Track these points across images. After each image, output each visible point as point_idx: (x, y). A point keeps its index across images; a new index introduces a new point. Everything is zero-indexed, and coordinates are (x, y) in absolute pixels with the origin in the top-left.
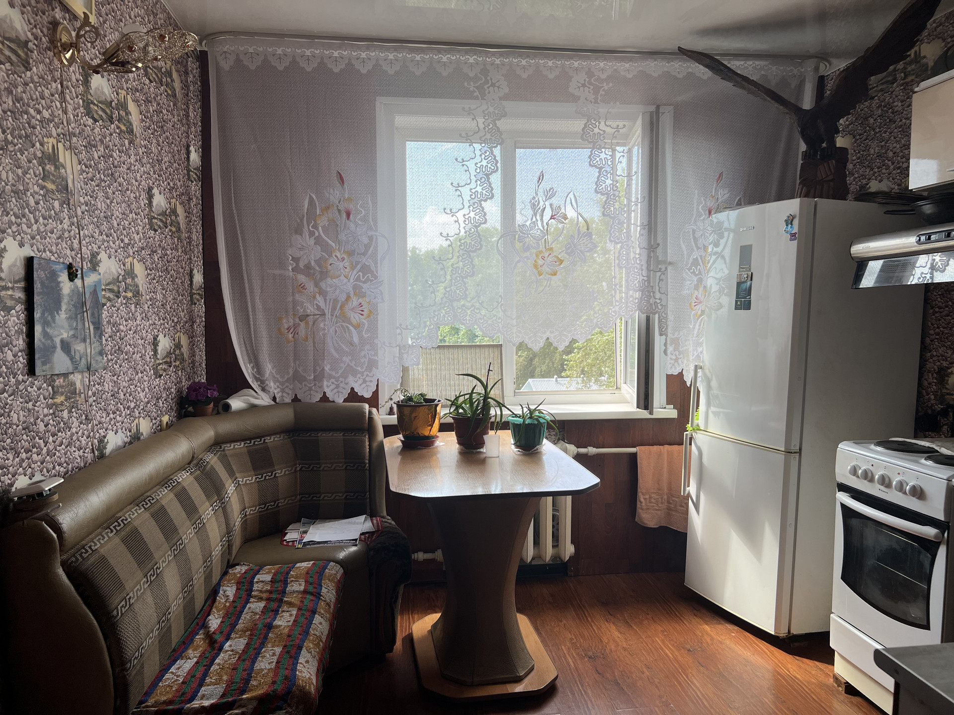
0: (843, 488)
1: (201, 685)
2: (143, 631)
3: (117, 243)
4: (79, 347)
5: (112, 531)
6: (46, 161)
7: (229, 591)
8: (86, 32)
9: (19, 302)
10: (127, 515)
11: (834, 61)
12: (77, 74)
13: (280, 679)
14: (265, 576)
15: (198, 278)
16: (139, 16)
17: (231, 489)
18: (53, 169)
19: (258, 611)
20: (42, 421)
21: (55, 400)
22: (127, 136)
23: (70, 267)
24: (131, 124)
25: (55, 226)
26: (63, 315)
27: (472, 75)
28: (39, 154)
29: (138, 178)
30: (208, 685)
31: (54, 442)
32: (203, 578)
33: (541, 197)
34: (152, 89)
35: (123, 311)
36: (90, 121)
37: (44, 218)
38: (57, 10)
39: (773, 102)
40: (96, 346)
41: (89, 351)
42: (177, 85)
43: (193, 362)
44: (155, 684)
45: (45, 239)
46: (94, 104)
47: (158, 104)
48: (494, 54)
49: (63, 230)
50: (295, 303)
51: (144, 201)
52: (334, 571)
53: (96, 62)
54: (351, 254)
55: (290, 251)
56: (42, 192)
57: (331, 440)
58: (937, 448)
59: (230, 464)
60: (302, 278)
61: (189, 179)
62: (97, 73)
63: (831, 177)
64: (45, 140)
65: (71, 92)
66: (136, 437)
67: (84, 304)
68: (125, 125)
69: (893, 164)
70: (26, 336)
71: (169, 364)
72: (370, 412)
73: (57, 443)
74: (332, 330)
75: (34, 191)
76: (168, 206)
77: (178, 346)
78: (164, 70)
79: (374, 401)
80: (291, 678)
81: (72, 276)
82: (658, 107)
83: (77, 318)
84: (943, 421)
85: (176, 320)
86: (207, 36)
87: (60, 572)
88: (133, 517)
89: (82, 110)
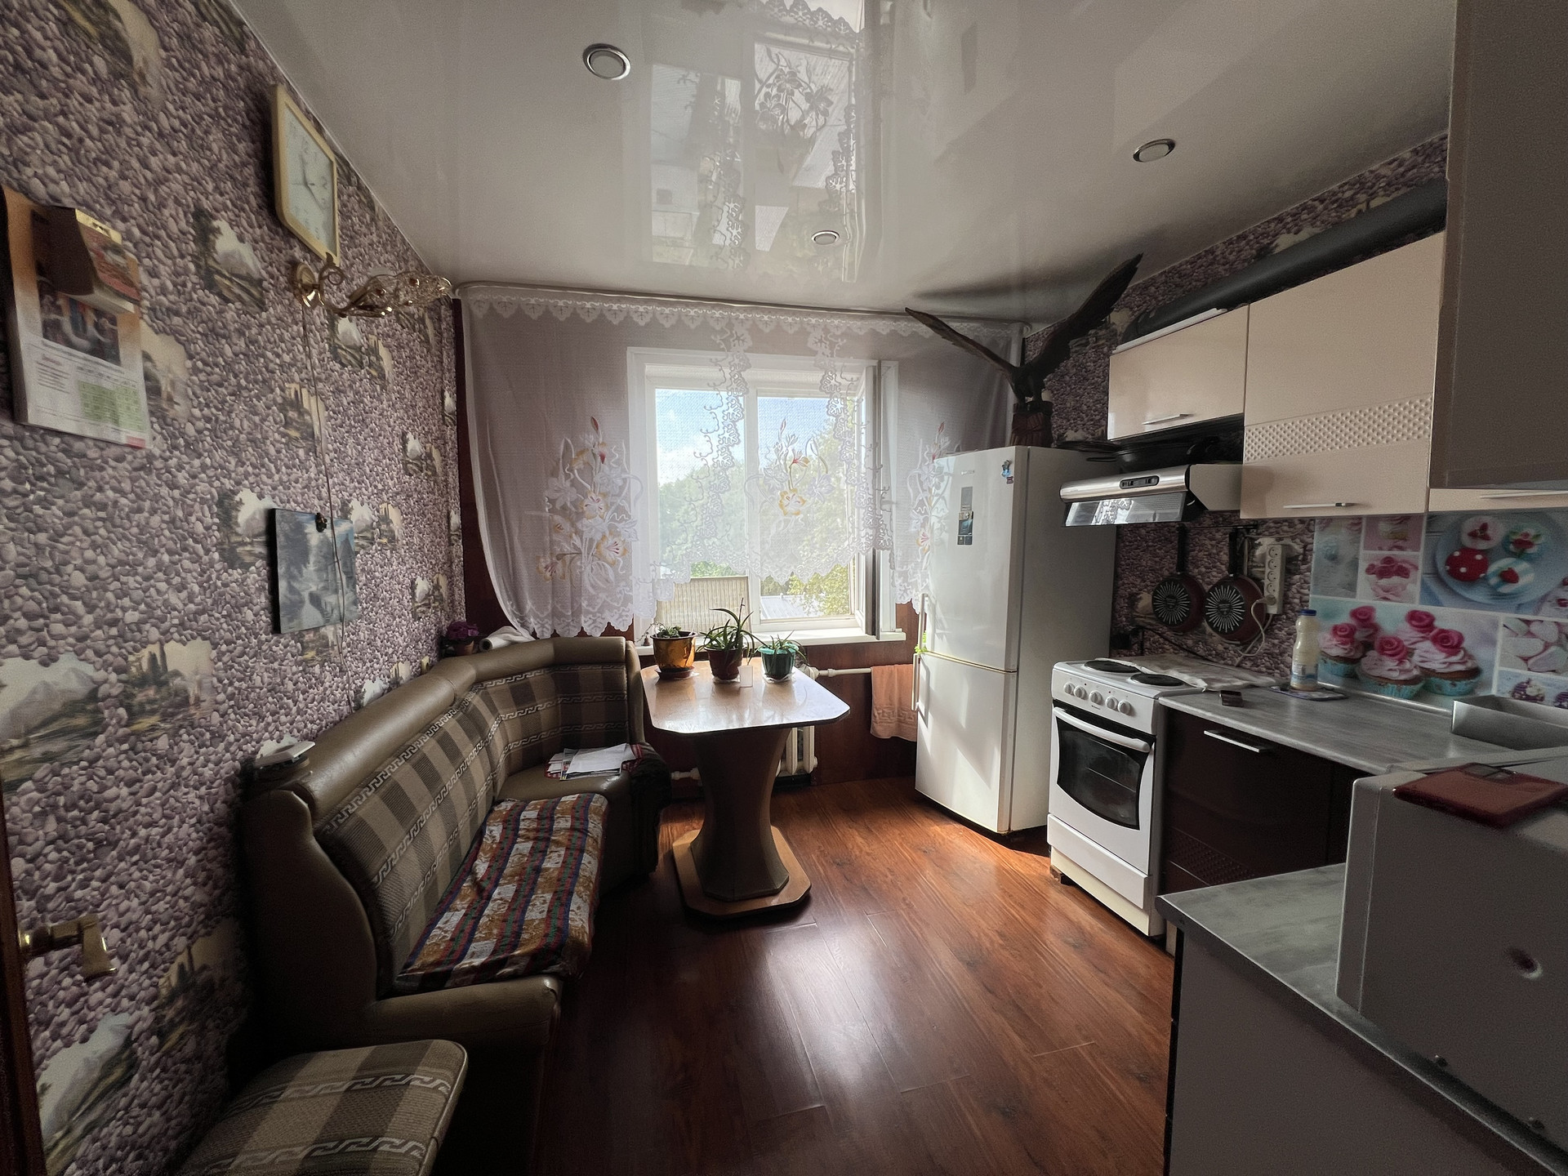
0: (1058, 703)
1: (470, 940)
2: (407, 891)
3: (370, 489)
4: (330, 599)
5: (370, 789)
6: (288, 408)
7: (495, 831)
8: (330, 273)
9: (262, 558)
10: (386, 770)
11: (1035, 326)
12: (322, 317)
13: (552, 931)
14: (530, 814)
15: (456, 520)
16: (389, 261)
17: (494, 726)
18: (296, 415)
19: (526, 852)
20: (291, 679)
21: (305, 656)
22: (379, 382)
23: (318, 517)
24: (383, 369)
25: (300, 475)
26: (311, 567)
27: (718, 328)
28: (279, 400)
29: (392, 424)
30: (479, 941)
31: (305, 700)
32: (468, 822)
33: (784, 442)
34: (404, 335)
35: (378, 557)
36: (338, 366)
37: (287, 467)
38: (297, 249)
39: (989, 359)
40: (350, 596)
41: (341, 602)
42: (430, 331)
43: (452, 602)
44: (421, 943)
45: (289, 489)
46: (342, 349)
47: (411, 350)
48: (738, 309)
49: (310, 479)
50: (552, 542)
51: (397, 446)
52: (599, 802)
53: (343, 305)
54: (605, 495)
55: (546, 493)
56: (283, 440)
57: (591, 673)
58: (1138, 668)
59: (492, 702)
60: (558, 518)
61: (444, 423)
62: (344, 316)
63: (1039, 428)
64: (287, 385)
65: (315, 336)
66: (395, 683)
67: (335, 554)
68: (376, 370)
69: (1087, 416)
70: (270, 593)
71: (428, 606)
72: (627, 646)
73: (309, 700)
74: (588, 569)
75: (275, 440)
76: (423, 450)
77: (437, 587)
78: (416, 316)
79: (629, 635)
80: (563, 930)
81: (321, 526)
82: (880, 363)
83: (327, 569)
84: (1134, 640)
85: (434, 562)
86: (459, 284)
87: (314, 843)
88: (393, 770)
89: (328, 354)
